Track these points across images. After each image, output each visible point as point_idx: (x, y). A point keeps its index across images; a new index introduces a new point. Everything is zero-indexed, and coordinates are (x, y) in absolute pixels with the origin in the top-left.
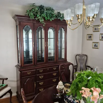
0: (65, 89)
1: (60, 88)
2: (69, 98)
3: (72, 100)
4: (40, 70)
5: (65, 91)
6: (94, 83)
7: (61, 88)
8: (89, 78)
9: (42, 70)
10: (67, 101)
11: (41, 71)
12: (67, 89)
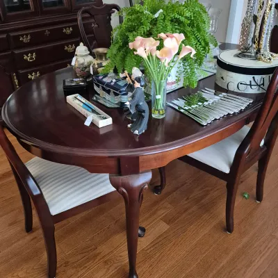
0: (96, 62)
1: (83, 64)
2: (105, 80)
3: (114, 81)
4: (22, 36)
5: (96, 66)
6: (168, 23)
7: (86, 64)
8: (156, 15)
9: (27, 35)
10: (103, 87)
11: (26, 40)
12: (99, 62)
